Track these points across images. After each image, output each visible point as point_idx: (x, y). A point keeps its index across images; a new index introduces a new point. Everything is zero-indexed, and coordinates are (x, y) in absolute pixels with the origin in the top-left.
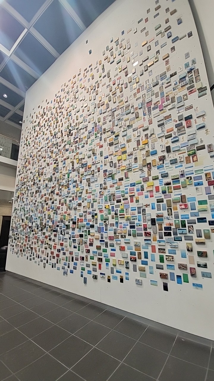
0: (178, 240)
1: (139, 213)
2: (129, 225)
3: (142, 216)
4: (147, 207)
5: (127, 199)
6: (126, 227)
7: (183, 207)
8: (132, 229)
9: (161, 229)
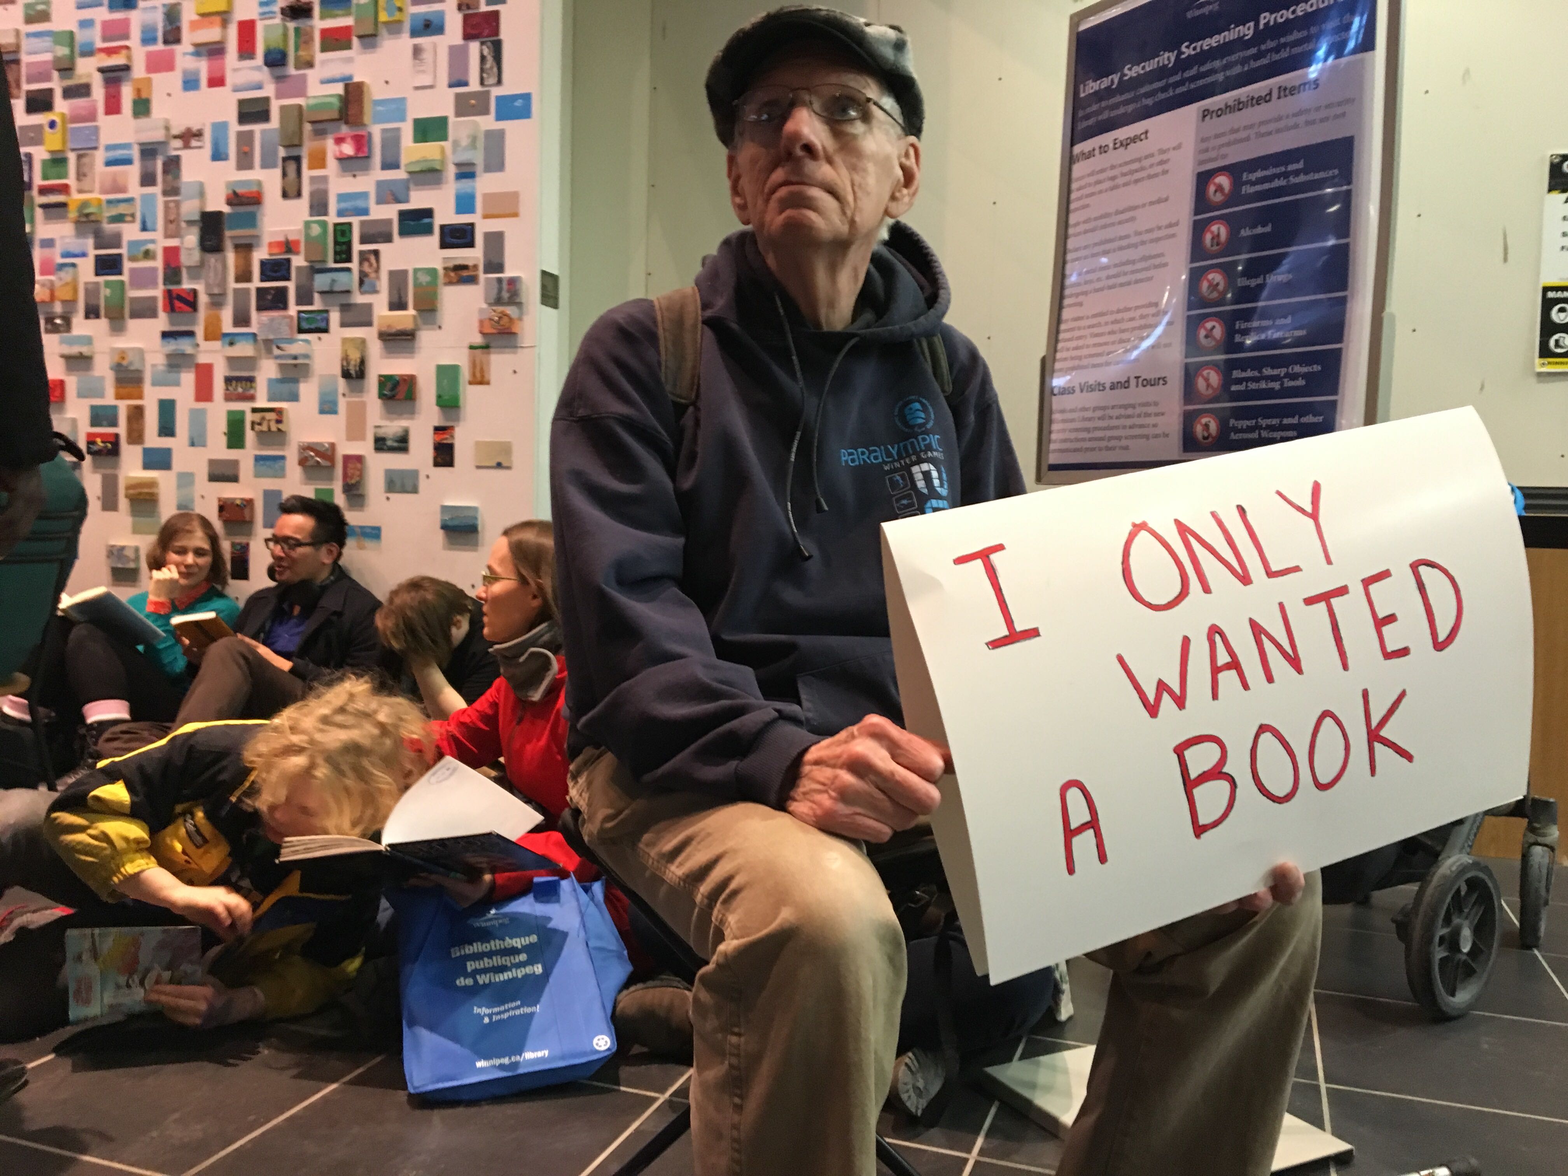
0: (313, 326)
1: (148, 180)
2: (92, 253)
3: (160, 200)
4: (187, 146)
5: (83, 90)
6: (74, 265)
7: (348, 149)
8: (101, 279)
9: (244, 276)
